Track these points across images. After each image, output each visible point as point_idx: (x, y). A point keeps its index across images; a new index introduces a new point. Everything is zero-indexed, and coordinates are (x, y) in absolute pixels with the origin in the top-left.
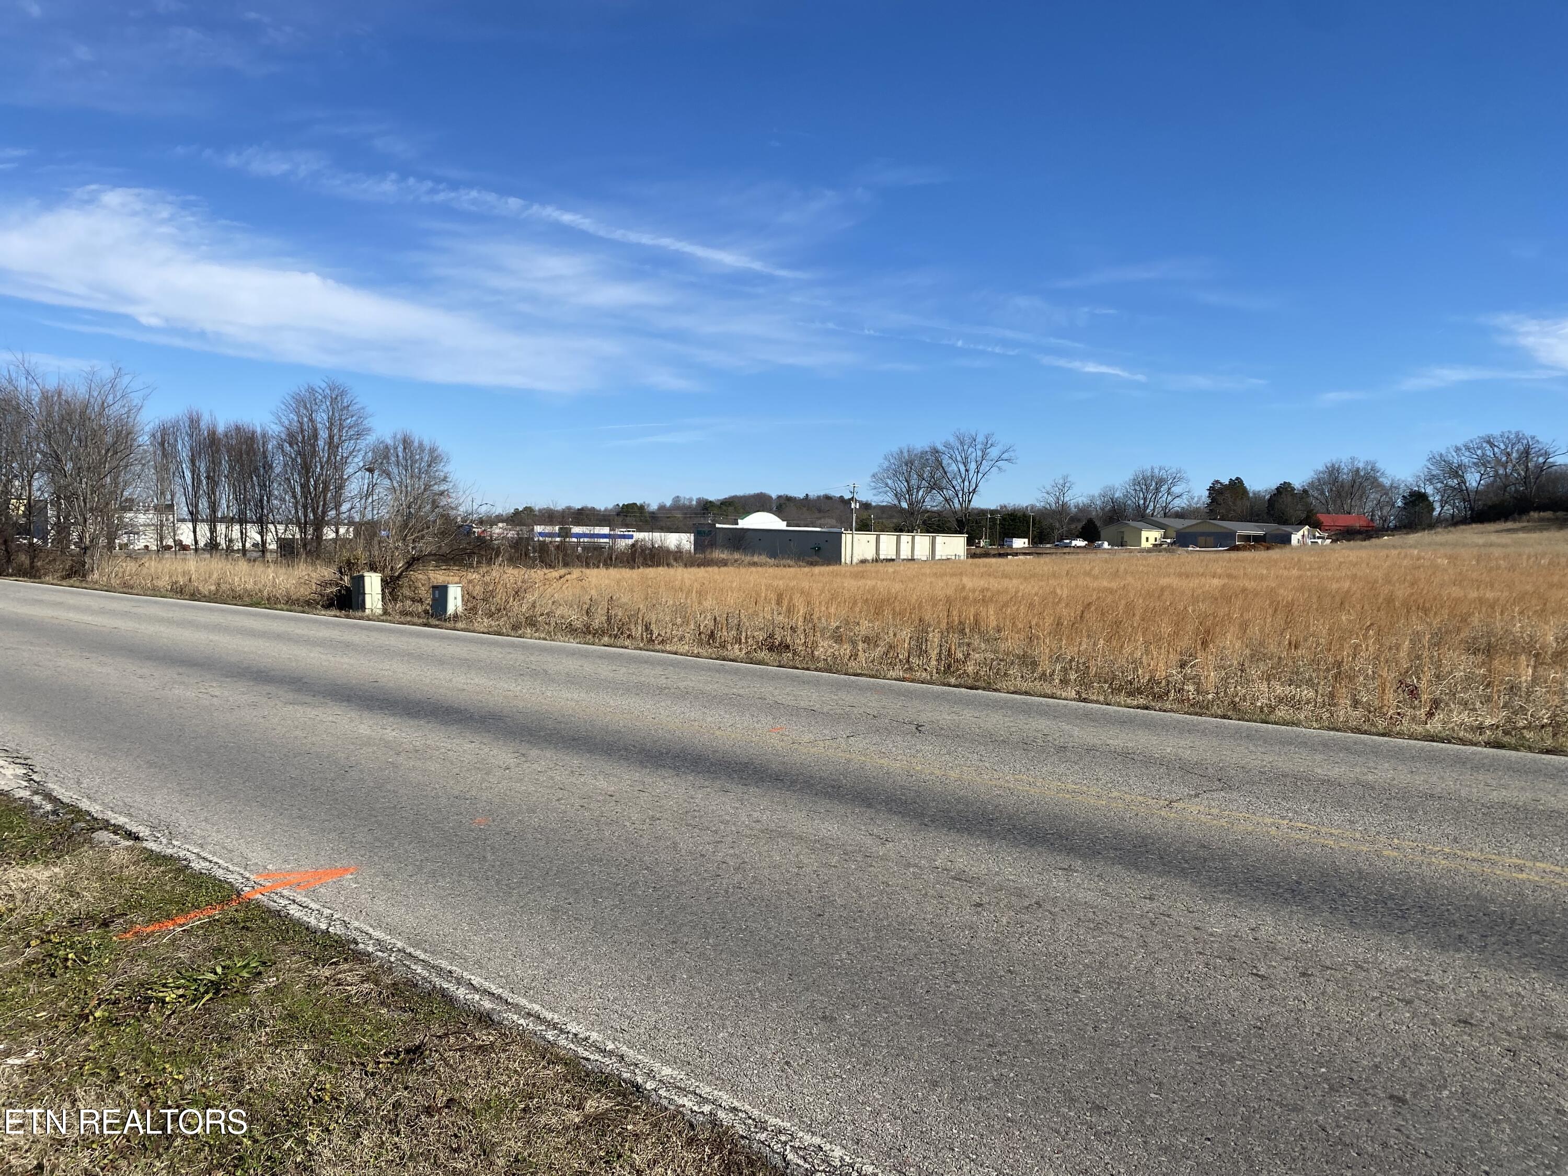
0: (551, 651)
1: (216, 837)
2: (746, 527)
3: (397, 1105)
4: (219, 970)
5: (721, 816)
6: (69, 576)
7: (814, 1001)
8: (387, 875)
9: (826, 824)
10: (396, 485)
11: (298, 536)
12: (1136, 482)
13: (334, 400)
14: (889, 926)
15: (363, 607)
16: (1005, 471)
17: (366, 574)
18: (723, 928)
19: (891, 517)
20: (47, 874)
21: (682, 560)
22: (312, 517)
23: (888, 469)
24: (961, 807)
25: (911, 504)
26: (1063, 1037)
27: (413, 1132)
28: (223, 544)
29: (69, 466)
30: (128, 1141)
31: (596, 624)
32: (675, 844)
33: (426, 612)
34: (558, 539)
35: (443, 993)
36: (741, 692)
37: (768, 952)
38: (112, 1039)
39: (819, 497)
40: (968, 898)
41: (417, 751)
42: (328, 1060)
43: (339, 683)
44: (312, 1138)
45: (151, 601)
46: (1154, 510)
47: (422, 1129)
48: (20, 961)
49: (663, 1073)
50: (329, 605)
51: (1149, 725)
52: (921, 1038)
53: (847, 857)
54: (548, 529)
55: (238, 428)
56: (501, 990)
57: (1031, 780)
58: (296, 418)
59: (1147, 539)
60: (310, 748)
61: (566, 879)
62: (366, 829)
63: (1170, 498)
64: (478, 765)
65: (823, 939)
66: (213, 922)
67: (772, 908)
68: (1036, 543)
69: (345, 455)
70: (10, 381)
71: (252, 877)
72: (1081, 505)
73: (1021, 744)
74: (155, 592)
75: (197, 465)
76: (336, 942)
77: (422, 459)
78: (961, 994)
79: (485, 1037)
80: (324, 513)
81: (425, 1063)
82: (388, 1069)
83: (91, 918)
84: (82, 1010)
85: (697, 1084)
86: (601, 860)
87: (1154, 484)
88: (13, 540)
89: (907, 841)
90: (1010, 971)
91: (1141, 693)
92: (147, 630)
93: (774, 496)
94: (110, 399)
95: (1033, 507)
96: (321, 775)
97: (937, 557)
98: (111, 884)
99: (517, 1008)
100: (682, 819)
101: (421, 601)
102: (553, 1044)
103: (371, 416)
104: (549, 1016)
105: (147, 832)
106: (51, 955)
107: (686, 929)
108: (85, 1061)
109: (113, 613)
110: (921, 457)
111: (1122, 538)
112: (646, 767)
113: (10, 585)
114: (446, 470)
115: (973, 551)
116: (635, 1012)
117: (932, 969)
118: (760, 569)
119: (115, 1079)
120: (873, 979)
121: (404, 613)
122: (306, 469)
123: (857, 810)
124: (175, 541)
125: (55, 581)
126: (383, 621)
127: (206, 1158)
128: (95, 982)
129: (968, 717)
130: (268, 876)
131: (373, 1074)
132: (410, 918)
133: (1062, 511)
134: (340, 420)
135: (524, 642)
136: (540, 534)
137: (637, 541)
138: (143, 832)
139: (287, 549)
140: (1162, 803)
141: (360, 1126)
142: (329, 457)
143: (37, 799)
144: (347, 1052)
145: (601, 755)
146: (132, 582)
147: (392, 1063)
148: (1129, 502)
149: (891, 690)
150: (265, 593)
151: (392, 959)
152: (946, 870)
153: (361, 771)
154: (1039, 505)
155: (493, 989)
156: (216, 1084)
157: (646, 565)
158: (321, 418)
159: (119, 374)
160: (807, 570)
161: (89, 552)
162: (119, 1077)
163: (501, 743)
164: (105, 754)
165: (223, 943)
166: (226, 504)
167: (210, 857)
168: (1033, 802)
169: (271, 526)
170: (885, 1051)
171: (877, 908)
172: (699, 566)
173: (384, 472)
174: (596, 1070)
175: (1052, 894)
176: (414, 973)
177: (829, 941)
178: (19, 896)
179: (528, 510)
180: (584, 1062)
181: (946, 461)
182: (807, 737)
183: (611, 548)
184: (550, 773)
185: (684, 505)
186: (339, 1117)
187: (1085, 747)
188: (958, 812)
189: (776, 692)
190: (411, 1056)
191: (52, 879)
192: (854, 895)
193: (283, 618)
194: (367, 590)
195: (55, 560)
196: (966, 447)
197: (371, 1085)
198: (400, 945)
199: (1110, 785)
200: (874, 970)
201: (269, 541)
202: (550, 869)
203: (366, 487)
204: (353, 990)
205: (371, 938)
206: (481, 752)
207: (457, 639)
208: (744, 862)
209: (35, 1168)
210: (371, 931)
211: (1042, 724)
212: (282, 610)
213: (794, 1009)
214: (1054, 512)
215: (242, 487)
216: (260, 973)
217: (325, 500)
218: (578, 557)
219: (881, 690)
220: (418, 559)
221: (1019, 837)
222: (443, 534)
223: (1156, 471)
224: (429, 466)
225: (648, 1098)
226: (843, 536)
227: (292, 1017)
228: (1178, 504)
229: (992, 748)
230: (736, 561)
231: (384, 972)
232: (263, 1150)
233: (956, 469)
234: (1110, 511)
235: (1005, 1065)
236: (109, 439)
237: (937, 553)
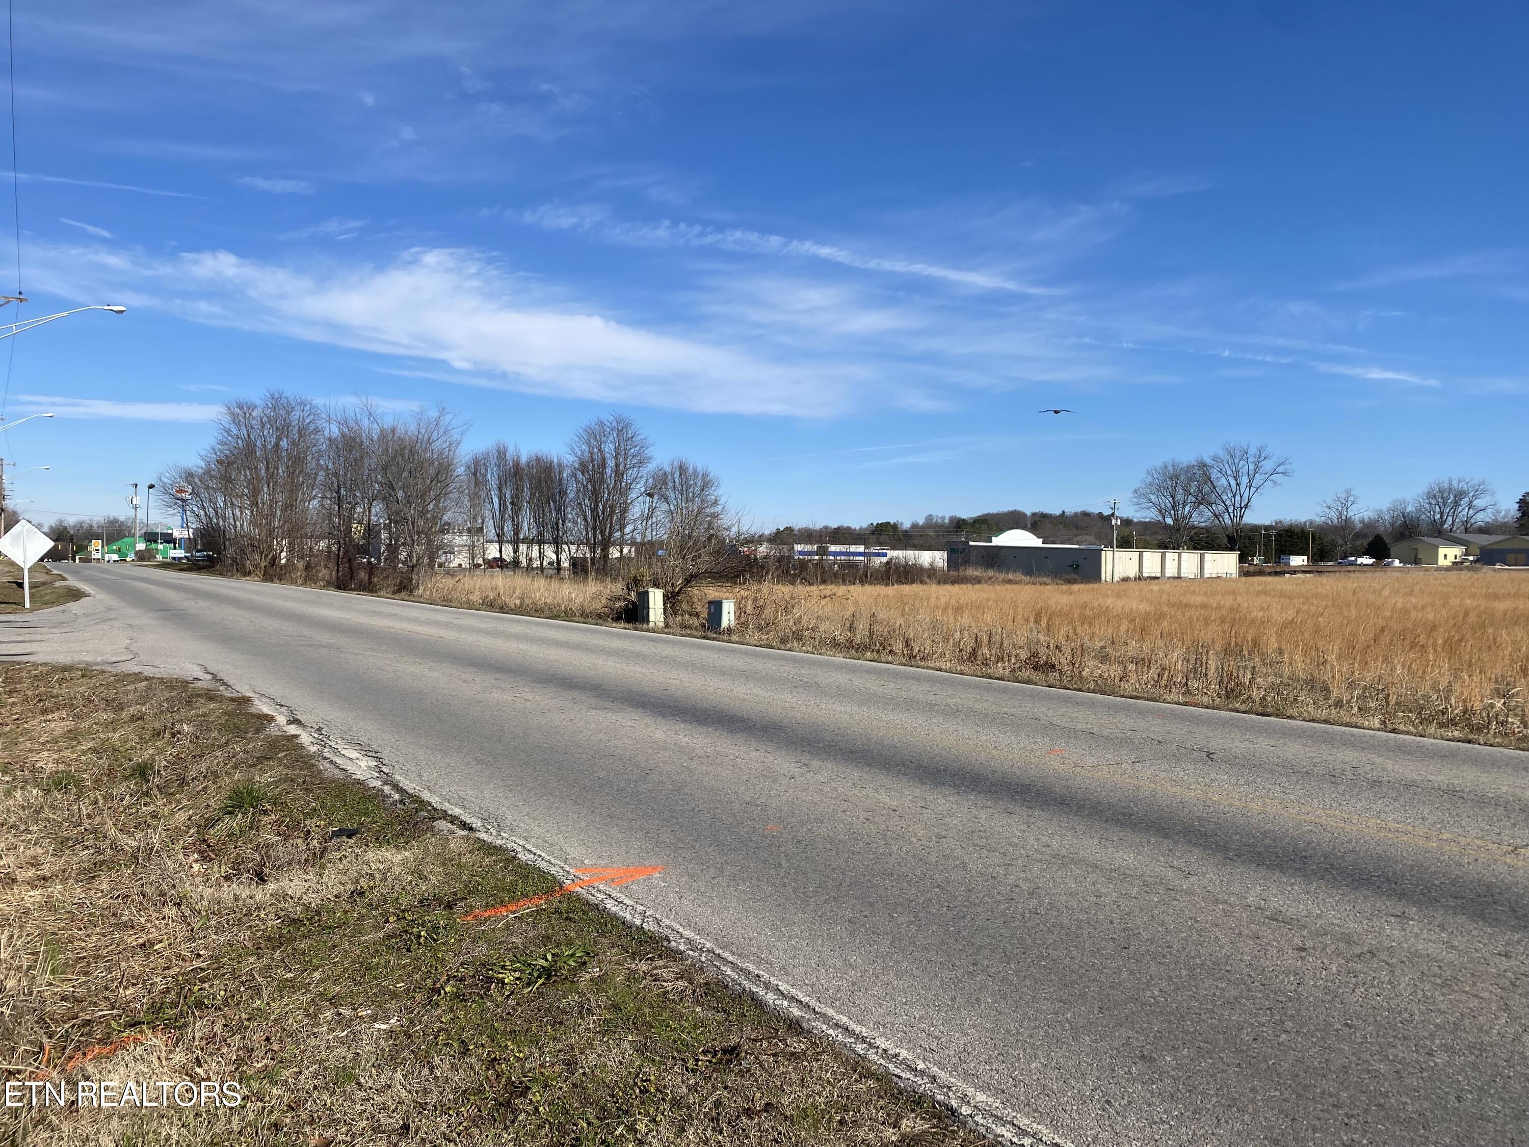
0: (820, 664)
1: (538, 831)
2: (1000, 544)
3: (718, 1103)
4: (549, 957)
5: (1009, 838)
6: (399, 591)
7: (1129, 1038)
8: (691, 876)
9: (1121, 853)
10: (672, 508)
11: (588, 555)
12: (1431, 496)
13: (620, 432)
14: (1202, 964)
15: (648, 621)
16: (1280, 485)
17: (650, 590)
18: (1024, 953)
19: (1155, 533)
20: (399, 857)
21: (935, 578)
22: (600, 538)
23: (1151, 484)
24: (1267, 842)
25: (1176, 520)
26: (1421, 1105)
27: (734, 1133)
28: (524, 563)
29: (400, 494)
30: (479, 1110)
31: (858, 639)
32: (964, 865)
33: (703, 626)
34: (816, 557)
35: (753, 997)
36: (1013, 711)
37: (1074, 982)
38: (461, 1014)
39: (1076, 514)
40: (1289, 941)
41: (708, 757)
42: (651, 1053)
43: (634, 690)
44: (641, 1127)
45: (468, 614)
46: (1453, 524)
47: (744, 1130)
48: (381, 934)
49: (978, 1099)
50: (618, 618)
51: (1476, 761)
52: (1253, 1090)
53: (1148, 889)
54: (808, 548)
55: (538, 459)
56: (808, 998)
57: (1346, 816)
58: (587, 449)
59: (1445, 556)
60: (614, 751)
61: (860, 892)
62: (669, 830)
63: (1471, 512)
64: (765, 773)
65: (1132, 973)
66: (540, 911)
67: (1073, 937)
68: (1316, 560)
69: (629, 482)
70: (356, 422)
71: (572, 871)
72: (1367, 520)
73: (1327, 777)
74: (470, 605)
75: (504, 491)
76: (651, 938)
77: (695, 484)
78: (1293, 1046)
79: (797, 1045)
80: (611, 534)
81: (741, 1064)
82: (707, 1067)
83: (437, 899)
84: (434, 985)
85: (1014, 1114)
86: (892, 875)
87: (1452, 497)
88: (356, 558)
89: (1212, 875)
90: (1347, 1024)
91: (1456, 725)
92: (468, 639)
93: (1029, 513)
94: (434, 437)
95: (1311, 522)
96: (625, 776)
97: (1206, 576)
98: (451, 869)
99: (825, 1018)
100: (969, 839)
101: (697, 615)
102: (864, 1058)
103: (652, 445)
104: (858, 1029)
105: (479, 824)
106: (406, 932)
107: (986, 952)
108: (439, 1031)
109: (437, 624)
110: (1187, 471)
111: (1416, 555)
112: (926, 783)
113: (353, 598)
114: (716, 493)
115: (1246, 570)
116: (943, 1033)
117: (1256, 1015)
118: (1015, 587)
119: (465, 1052)
120: (1192, 1020)
121: (684, 626)
122: (596, 495)
123: (1153, 840)
124: (484, 560)
125: (389, 596)
126: (666, 633)
127: (547, 1135)
128: (443, 959)
129: (1263, 745)
130: (585, 869)
131: (692, 1070)
132: (716, 919)
133: (1344, 527)
134: (625, 449)
135: (794, 656)
136: (800, 553)
137: (891, 559)
138: (476, 823)
139: (579, 568)
140: (1505, 848)
141: (684, 1120)
142: (615, 483)
143: (387, 789)
144: (668, 1046)
145: (880, 770)
146: (450, 597)
147: (710, 1062)
148: (1423, 517)
149: (1174, 715)
150: (563, 608)
151: (703, 959)
152: (1260, 908)
153: (661, 774)
154: (1319, 520)
155: (801, 996)
156: (552, 1065)
157: (900, 582)
158: (609, 448)
159: (442, 412)
160: (1065, 587)
161: (415, 570)
162: (468, 1050)
163: (783, 752)
164: (440, 750)
165: (550, 931)
166: (527, 527)
167: (534, 849)
168: (1351, 840)
169: (565, 547)
170: (1214, 1100)
171: (1187, 944)
172: (953, 583)
173: (663, 496)
174: (909, 1089)
175: (1386, 943)
176: (724, 974)
177: (1138, 975)
178: (378, 876)
179: (789, 529)
180: (895, 1079)
181: (1214, 474)
182: (1089, 761)
183: (866, 566)
184: (833, 784)
185: (937, 523)
186: (664, 1109)
187: (1403, 783)
188: (1266, 848)
189: (1050, 713)
190: (728, 1056)
191: (405, 862)
192: (1160, 929)
193: (580, 629)
194: (651, 605)
195: (388, 576)
196: (1236, 460)
197: (692, 1082)
198: (709, 945)
199: (1439, 826)
200: (1192, 1011)
201: (563, 559)
202: (844, 879)
203: (646, 512)
204: (669, 986)
205: (682, 936)
206: (767, 760)
207: (734, 651)
208: (1038, 888)
209: (401, 1128)
210: (681, 930)
211: (1350, 756)
212: (579, 622)
213: (1110, 1045)
214: (1336, 527)
215: (541, 511)
216: (585, 963)
217: (611, 523)
218: (835, 575)
219: (1163, 714)
220: (696, 577)
221: (1339, 878)
222: (718, 553)
223: (1455, 484)
224: (702, 490)
225: (964, 1124)
226: (1103, 553)
227: (616, 1007)
228: (1481, 519)
229: (1295, 779)
230: (990, 578)
231: (696, 971)
232: (596, 1134)
233: (1226, 483)
234: (1401, 526)
235: (1356, 1129)
236: (432, 471)
237: (1206, 571)
